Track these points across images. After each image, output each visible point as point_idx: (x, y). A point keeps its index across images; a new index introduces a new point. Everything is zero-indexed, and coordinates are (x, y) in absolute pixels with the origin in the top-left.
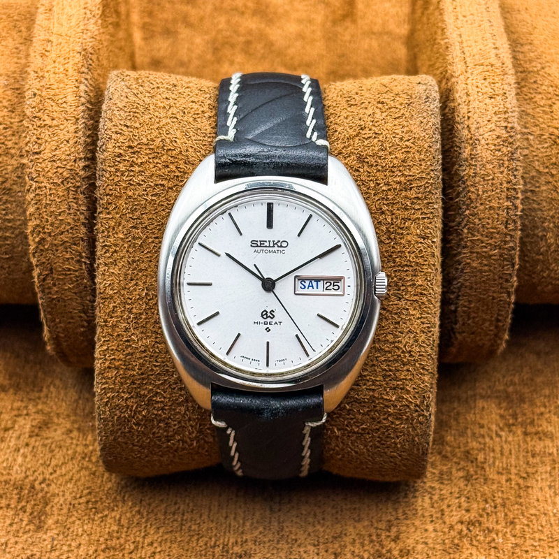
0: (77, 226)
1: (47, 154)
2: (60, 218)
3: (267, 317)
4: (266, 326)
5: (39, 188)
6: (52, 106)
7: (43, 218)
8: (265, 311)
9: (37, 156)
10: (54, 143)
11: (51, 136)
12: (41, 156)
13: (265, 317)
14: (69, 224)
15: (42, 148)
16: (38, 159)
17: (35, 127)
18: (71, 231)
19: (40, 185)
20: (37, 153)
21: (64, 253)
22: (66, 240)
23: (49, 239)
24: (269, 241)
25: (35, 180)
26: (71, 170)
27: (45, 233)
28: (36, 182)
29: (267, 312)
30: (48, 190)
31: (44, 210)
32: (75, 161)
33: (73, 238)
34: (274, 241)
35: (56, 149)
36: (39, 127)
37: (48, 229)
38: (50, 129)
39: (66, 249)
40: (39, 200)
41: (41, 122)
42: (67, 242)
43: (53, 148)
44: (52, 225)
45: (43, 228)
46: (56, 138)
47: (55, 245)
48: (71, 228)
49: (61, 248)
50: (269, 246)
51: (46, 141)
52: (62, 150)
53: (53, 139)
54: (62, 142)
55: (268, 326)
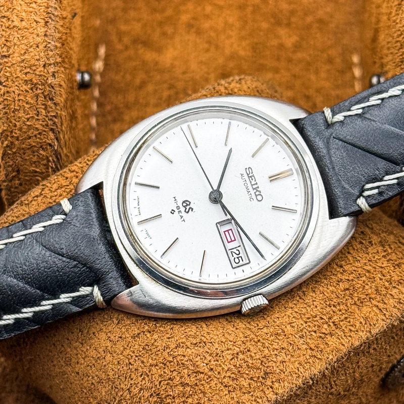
0: (45, 131)
1: (16, 58)
2: (28, 123)
3: (184, 207)
4: (175, 209)
5: (8, 92)
6: (21, 5)
7: (11, 122)
8: (190, 203)
9: (6, 60)
10: (23, 46)
11: (20, 38)
12: (10, 59)
13: (184, 204)
14: (37, 129)
15: (11, 51)
16: (7, 63)
17: (4, 28)
18: (39, 136)
19: (8, 89)
20: (5, 56)
21: (31, 156)
22: (34, 144)
23: (17, 143)
24: (256, 184)
25: (4, 84)
26: (40, 76)
27: (13, 137)
28: (4, 86)
29: (189, 205)
30: (17, 96)
31: (12, 114)
32: (44, 66)
33: (41, 143)
34: (258, 187)
35: (25, 53)
36: (8, 27)
37: (16, 133)
38: (20, 32)
39: (34, 152)
40: (7, 105)
41: (10, 23)
42: (35, 146)
43: (22, 52)
44: (20, 129)
45: (12, 132)
46: (26, 41)
47: (23, 149)
48: (40, 134)
49: (29, 152)
50: (252, 185)
51: (15, 44)
52: (32, 54)
53: (22, 42)
54: (31, 46)
55: (177, 211)
